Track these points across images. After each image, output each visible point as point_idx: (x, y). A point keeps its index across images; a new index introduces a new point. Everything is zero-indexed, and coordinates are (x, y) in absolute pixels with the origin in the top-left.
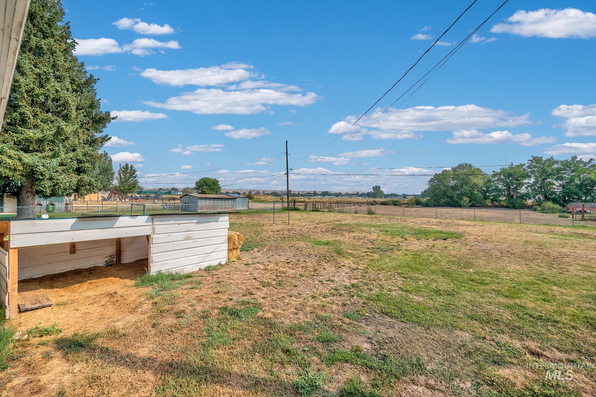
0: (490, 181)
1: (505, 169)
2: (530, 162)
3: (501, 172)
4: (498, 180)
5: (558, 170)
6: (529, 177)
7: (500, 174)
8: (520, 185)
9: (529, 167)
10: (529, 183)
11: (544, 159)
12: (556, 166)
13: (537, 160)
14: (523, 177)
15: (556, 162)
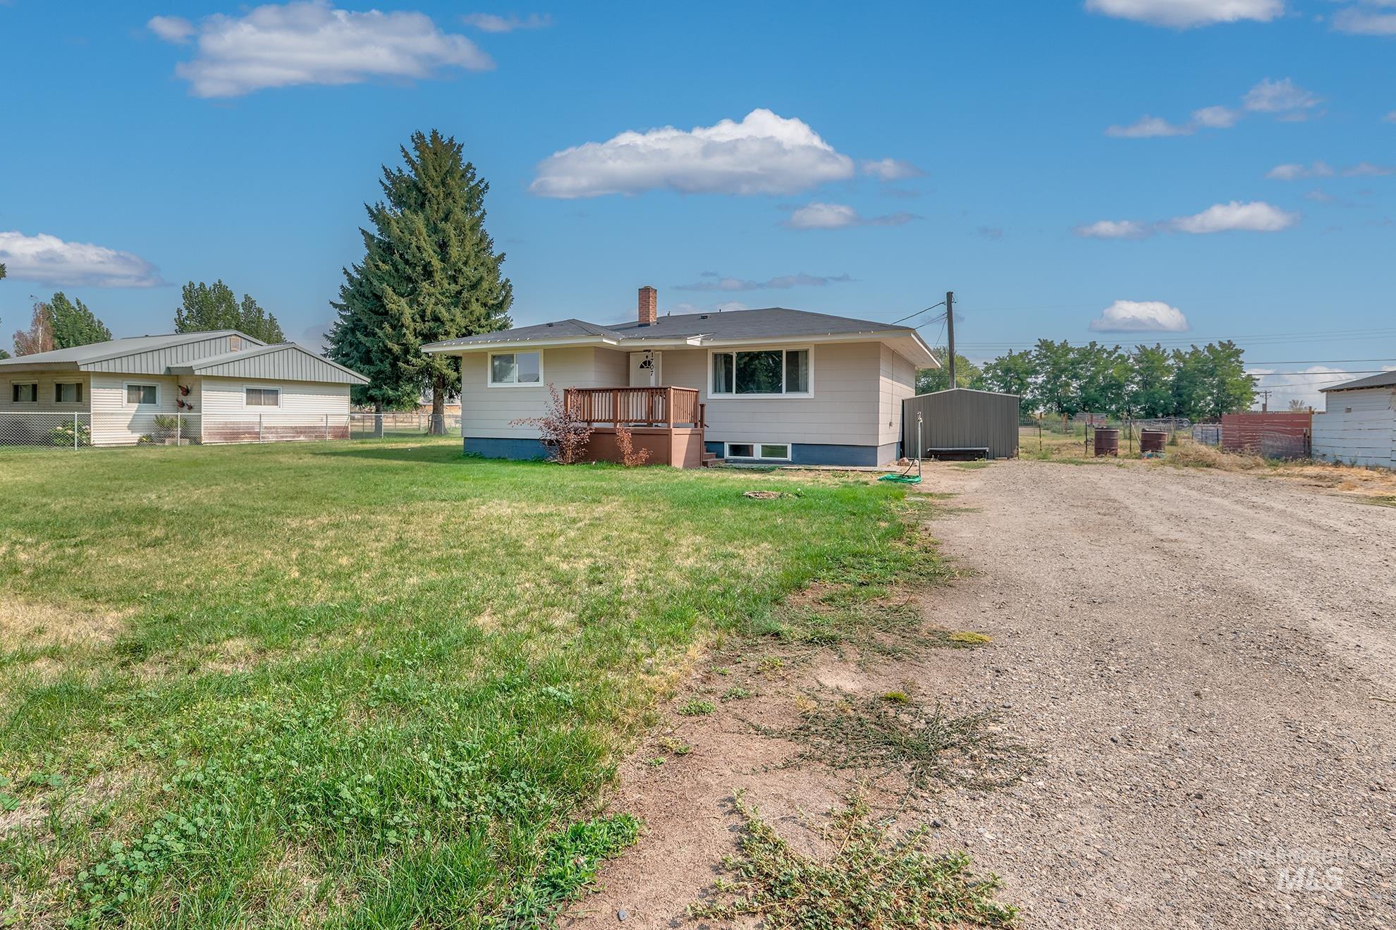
0: (980, 379)
1: (1004, 359)
2: (1038, 349)
3: (997, 365)
4: (992, 377)
5: (1074, 363)
6: (1037, 373)
7: (995, 367)
8: (1023, 386)
9: (1037, 357)
10: (1035, 383)
11: (1056, 345)
12: (1071, 356)
13: (1045, 345)
14: (1027, 374)
15: (1072, 350)
